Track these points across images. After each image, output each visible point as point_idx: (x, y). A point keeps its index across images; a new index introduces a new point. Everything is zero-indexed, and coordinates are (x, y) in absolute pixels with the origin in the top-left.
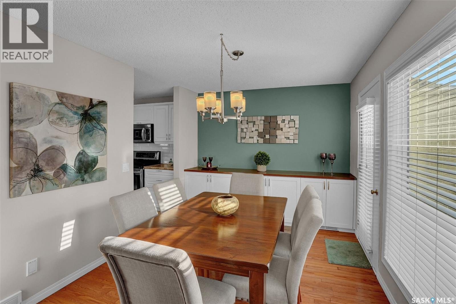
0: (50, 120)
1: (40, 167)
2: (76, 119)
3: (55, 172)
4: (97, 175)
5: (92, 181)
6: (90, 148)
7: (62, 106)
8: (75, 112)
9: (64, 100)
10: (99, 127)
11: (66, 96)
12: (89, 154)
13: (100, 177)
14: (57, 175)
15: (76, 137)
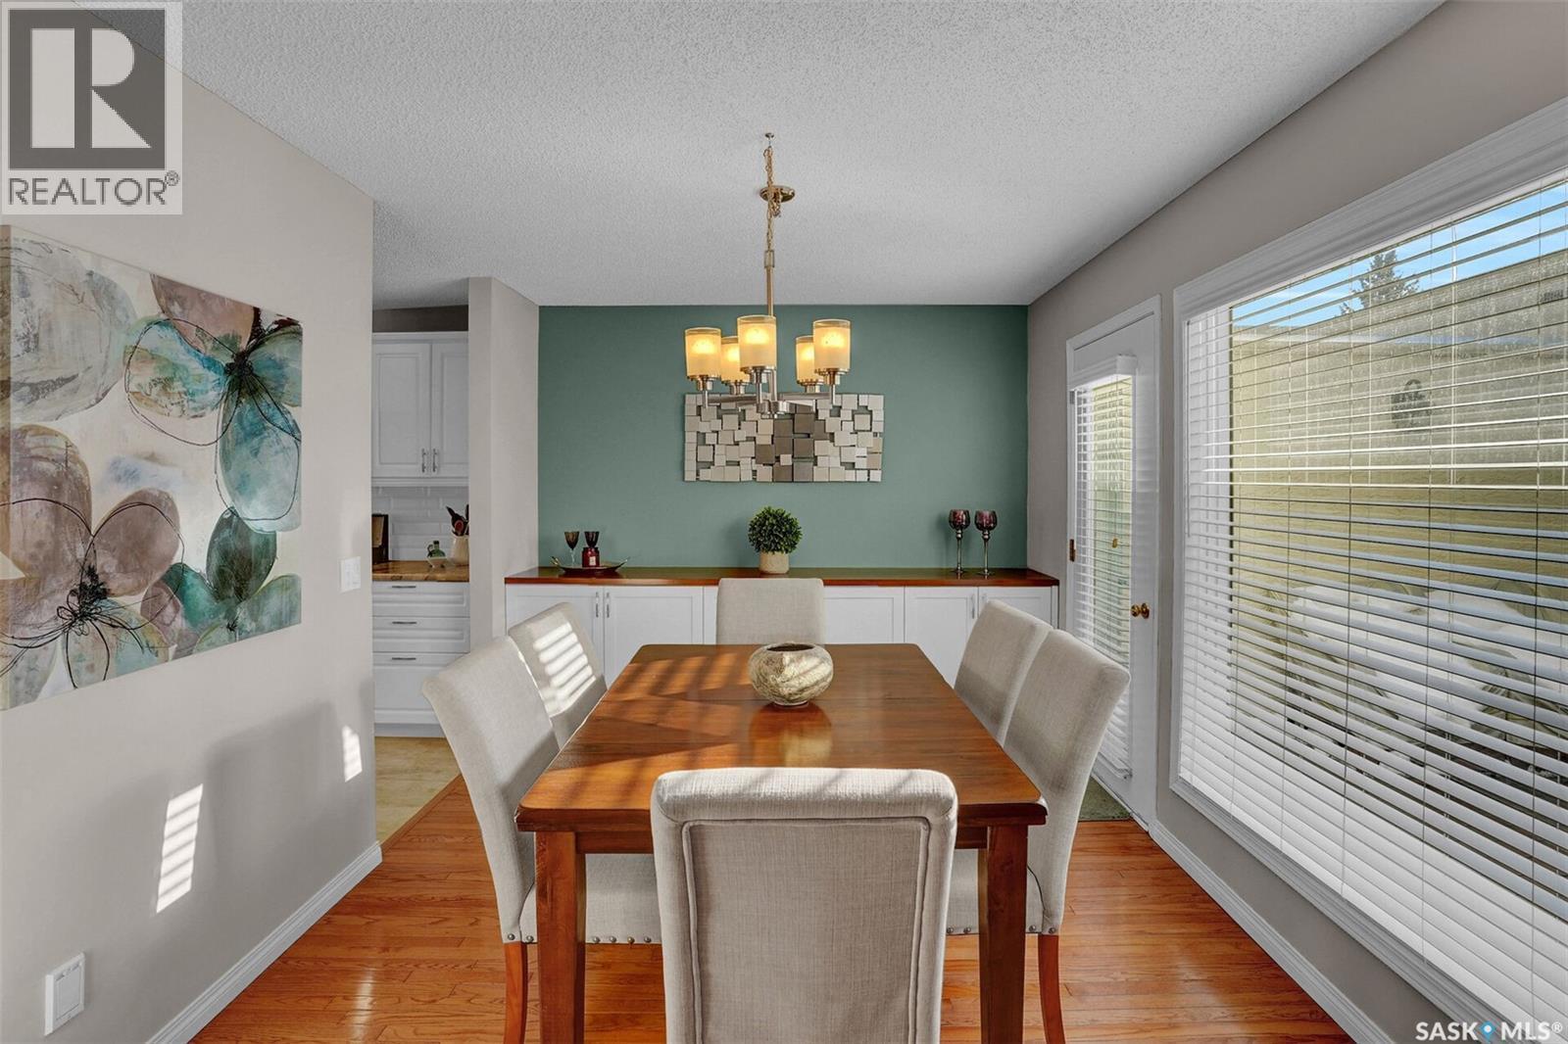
0: (133, 387)
1: (101, 578)
2: (212, 386)
3: (146, 599)
4: (274, 603)
5: (260, 630)
6: (254, 501)
7: (169, 333)
8: (209, 359)
9: (176, 309)
10: (280, 421)
11: (180, 292)
12: (250, 524)
13: (281, 613)
14: (152, 611)
15: (211, 456)
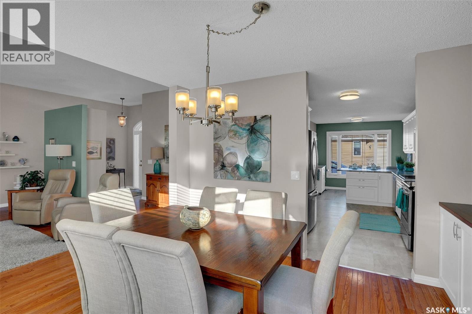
0: (230, 136)
1: (225, 164)
2: (245, 133)
3: (232, 169)
4: (261, 176)
5: (257, 181)
6: (255, 155)
7: (236, 126)
8: (244, 128)
9: (237, 122)
10: (263, 138)
11: (237, 119)
12: (254, 159)
13: (263, 179)
14: (233, 171)
15: (244, 146)
